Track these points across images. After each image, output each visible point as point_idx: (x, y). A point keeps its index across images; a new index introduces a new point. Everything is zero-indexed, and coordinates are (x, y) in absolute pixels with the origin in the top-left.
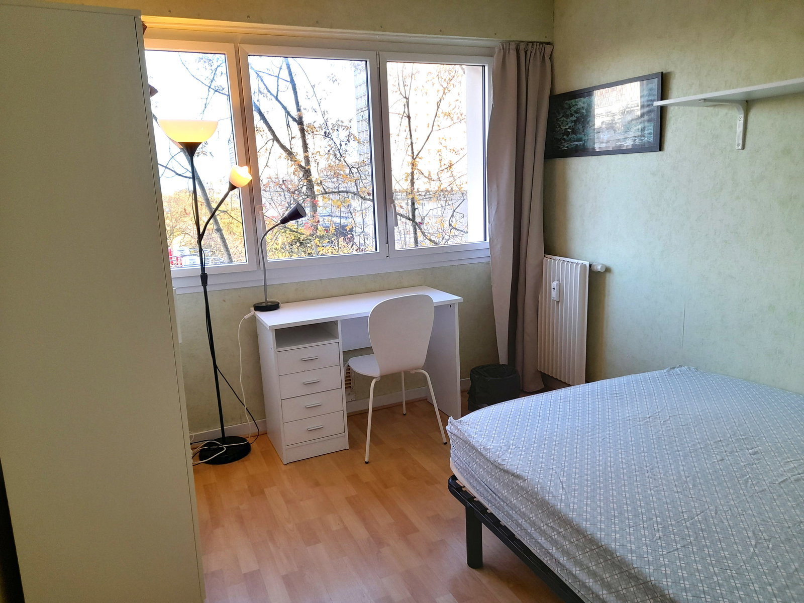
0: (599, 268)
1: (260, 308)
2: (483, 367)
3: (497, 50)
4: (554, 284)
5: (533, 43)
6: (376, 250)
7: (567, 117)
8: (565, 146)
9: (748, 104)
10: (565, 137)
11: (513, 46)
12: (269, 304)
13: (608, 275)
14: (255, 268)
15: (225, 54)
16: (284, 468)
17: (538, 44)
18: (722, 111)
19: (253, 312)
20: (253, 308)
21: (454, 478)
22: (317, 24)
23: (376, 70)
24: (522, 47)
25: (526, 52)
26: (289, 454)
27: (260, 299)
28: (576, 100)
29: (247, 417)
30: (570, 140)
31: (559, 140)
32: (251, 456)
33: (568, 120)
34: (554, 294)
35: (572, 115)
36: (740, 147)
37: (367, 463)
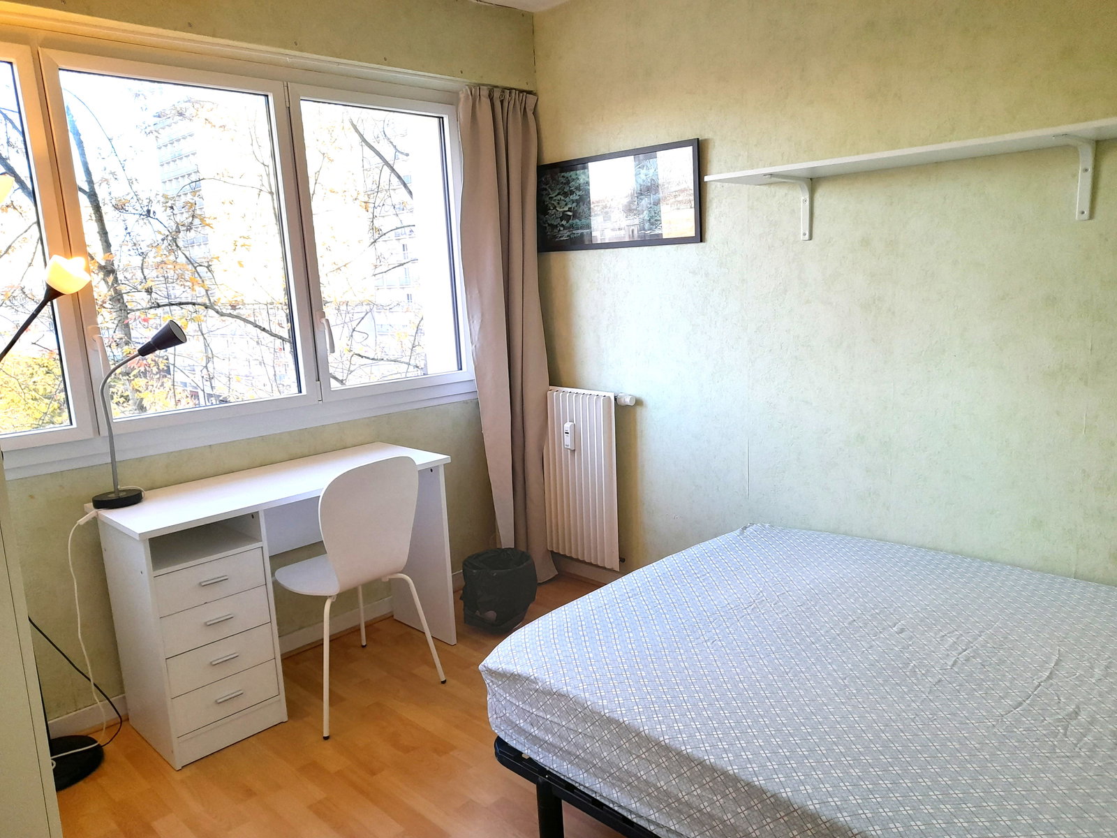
0: (628, 401)
1: (104, 503)
2: (478, 556)
3: (462, 96)
4: (568, 426)
5: (510, 89)
6: (300, 391)
7: (566, 195)
8: (565, 235)
9: (813, 182)
10: (564, 222)
11: (485, 92)
12: (121, 494)
13: (639, 409)
14: (89, 432)
15: (11, 63)
16: (178, 776)
17: (517, 92)
18: (781, 192)
19: (92, 512)
20: (91, 505)
21: (500, 742)
22: (190, 27)
23: (285, 112)
24: (497, 94)
25: (502, 102)
26: (184, 752)
27: (104, 486)
28: (578, 172)
29: (96, 695)
30: (572, 226)
31: (556, 226)
32: (105, 766)
33: (567, 199)
34: (568, 440)
35: (572, 193)
36: (807, 237)
37: (326, 738)
